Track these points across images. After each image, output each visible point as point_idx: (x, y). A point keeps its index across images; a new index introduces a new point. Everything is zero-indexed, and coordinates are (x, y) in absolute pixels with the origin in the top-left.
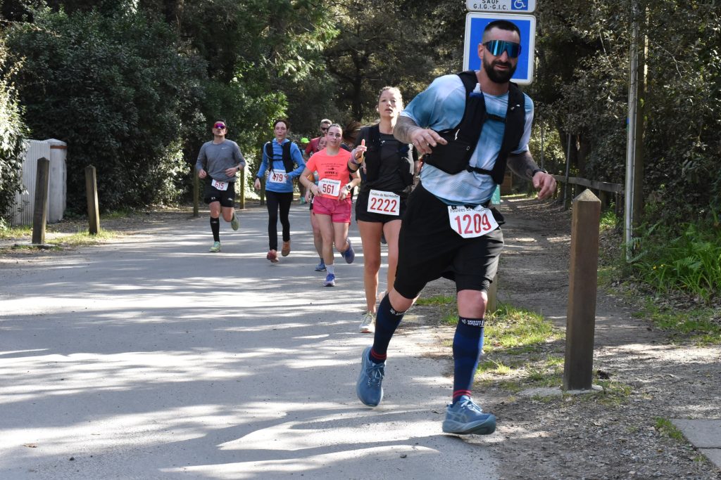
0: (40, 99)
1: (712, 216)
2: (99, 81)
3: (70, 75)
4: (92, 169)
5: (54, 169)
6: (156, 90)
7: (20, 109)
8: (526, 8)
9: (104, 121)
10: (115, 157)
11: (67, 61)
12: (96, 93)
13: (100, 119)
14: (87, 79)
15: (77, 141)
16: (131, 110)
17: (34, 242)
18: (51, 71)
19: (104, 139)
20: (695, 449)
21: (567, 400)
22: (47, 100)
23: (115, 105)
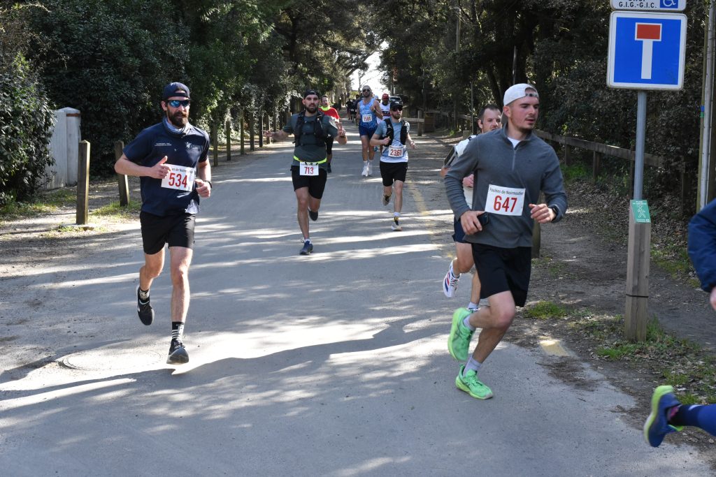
0: (54, 71)
2: (108, 53)
3: (81, 48)
4: (121, 144)
5: (70, 135)
8: (676, 6)
9: (115, 90)
10: (124, 122)
11: (76, 34)
12: (106, 64)
13: (111, 88)
14: (95, 51)
15: (90, 109)
16: (136, 78)
17: (78, 222)
18: (63, 45)
19: (114, 106)
22: (61, 71)
23: (124, 74)
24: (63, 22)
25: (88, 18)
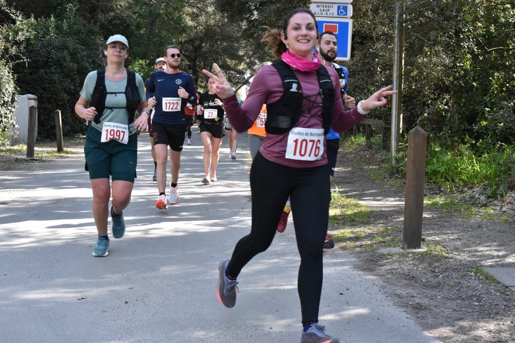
0: (21, 71)
1: (446, 138)
2: (56, 59)
3: (39, 56)
4: (59, 112)
6: (89, 65)
7: (13, 76)
8: (346, 15)
9: (60, 83)
10: (66, 104)
11: (36, 47)
12: (55, 66)
13: (58, 82)
14: (48, 58)
15: (44, 95)
16: (74, 77)
17: (28, 156)
18: (27, 53)
19: (60, 94)
20: (507, 287)
21: (409, 256)
22: (26, 71)
23: (66, 74)
24: (28, 39)
25: (44, 38)
